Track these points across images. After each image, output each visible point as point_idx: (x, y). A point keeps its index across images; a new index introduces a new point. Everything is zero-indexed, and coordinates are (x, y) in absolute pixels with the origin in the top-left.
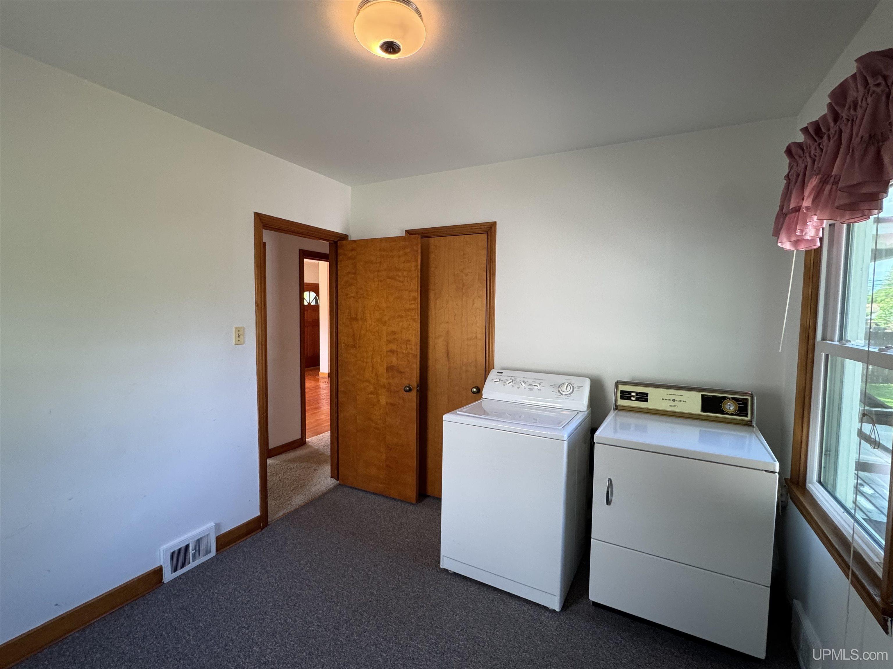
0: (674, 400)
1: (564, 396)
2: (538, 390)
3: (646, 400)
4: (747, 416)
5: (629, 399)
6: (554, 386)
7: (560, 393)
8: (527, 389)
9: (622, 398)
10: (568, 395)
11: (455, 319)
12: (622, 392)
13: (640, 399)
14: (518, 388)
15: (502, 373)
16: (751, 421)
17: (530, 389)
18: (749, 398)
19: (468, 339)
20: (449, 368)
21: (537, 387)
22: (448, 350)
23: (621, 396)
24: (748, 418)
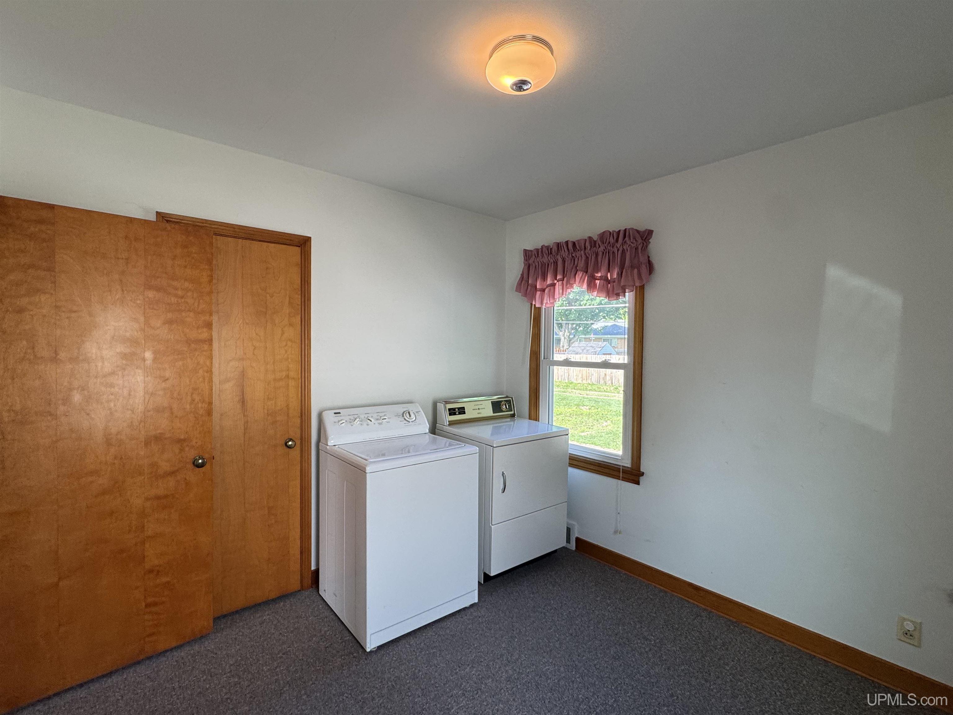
0: (479, 409)
1: (411, 423)
2: (388, 422)
3: (464, 413)
4: (512, 411)
5: (455, 414)
6: (397, 415)
7: (407, 421)
8: (377, 424)
9: (450, 414)
10: (414, 422)
11: (254, 354)
12: (450, 410)
13: (461, 413)
14: (368, 425)
15: (339, 413)
16: (514, 414)
17: (380, 424)
18: (511, 399)
19: (275, 380)
20: (247, 422)
21: (385, 420)
22: (243, 397)
23: (449, 413)
24: (512, 412)
